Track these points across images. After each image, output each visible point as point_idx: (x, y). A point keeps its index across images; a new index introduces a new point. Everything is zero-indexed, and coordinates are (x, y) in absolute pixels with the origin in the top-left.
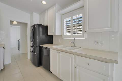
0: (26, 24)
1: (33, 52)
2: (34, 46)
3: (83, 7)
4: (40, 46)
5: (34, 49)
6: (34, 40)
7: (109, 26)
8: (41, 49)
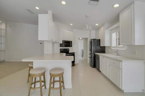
0: (87, 39)
1: (91, 58)
2: (91, 54)
3: (119, 27)
4: (94, 54)
5: (91, 56)
6: (91, 50)
7: (130, 41)
8: (95, 56)
